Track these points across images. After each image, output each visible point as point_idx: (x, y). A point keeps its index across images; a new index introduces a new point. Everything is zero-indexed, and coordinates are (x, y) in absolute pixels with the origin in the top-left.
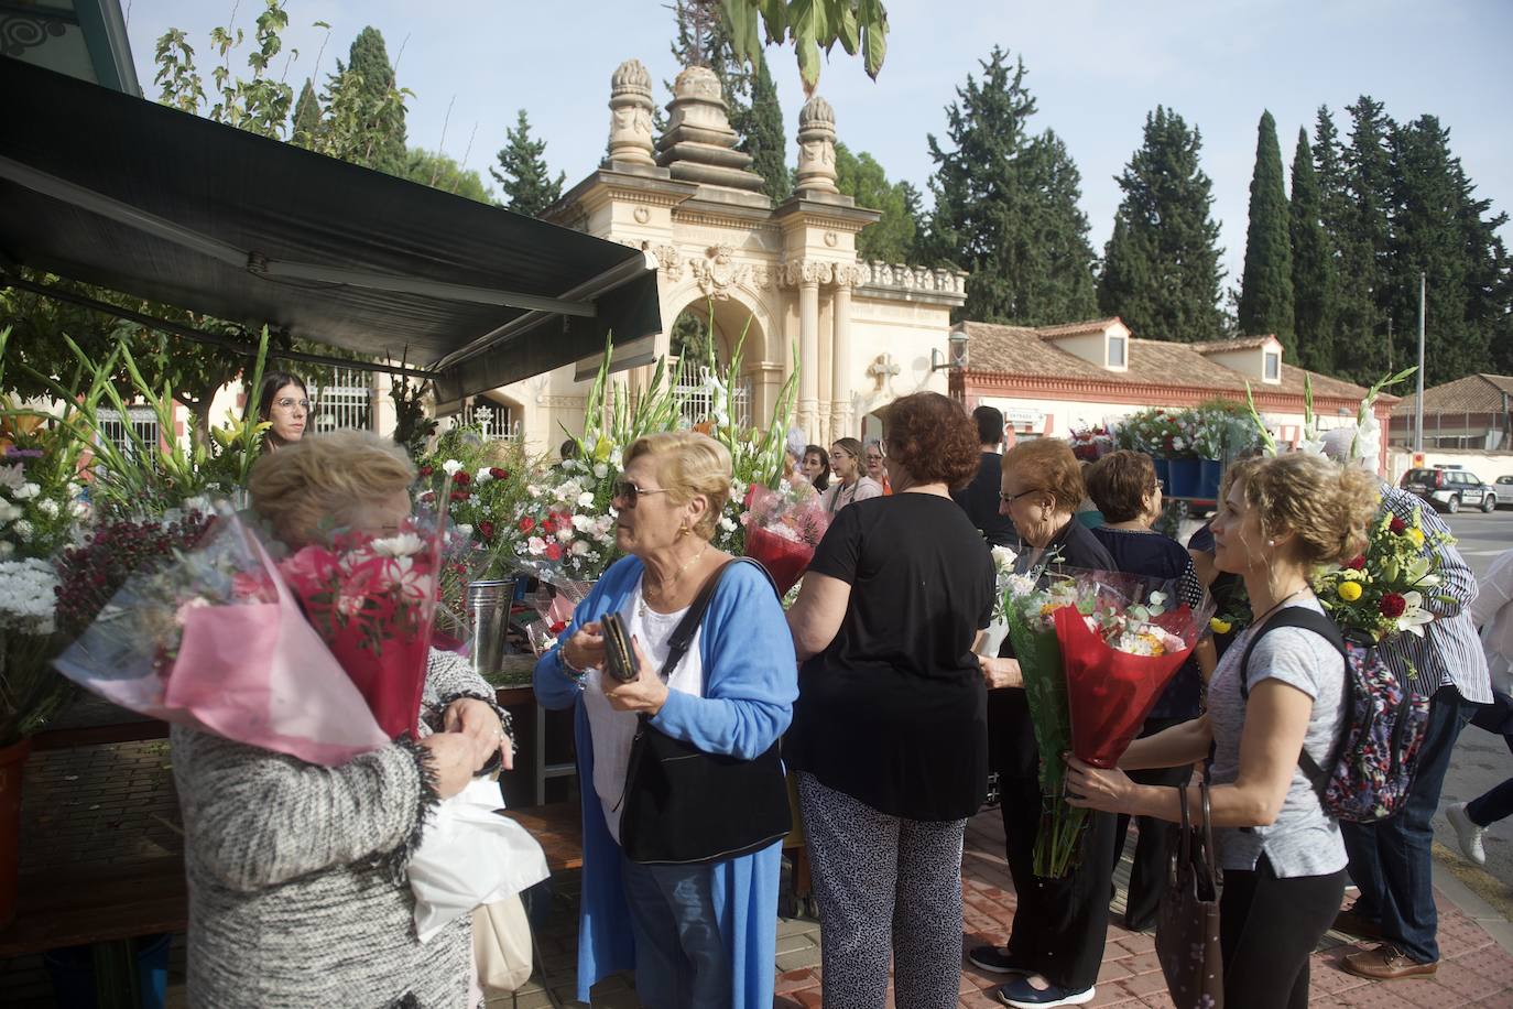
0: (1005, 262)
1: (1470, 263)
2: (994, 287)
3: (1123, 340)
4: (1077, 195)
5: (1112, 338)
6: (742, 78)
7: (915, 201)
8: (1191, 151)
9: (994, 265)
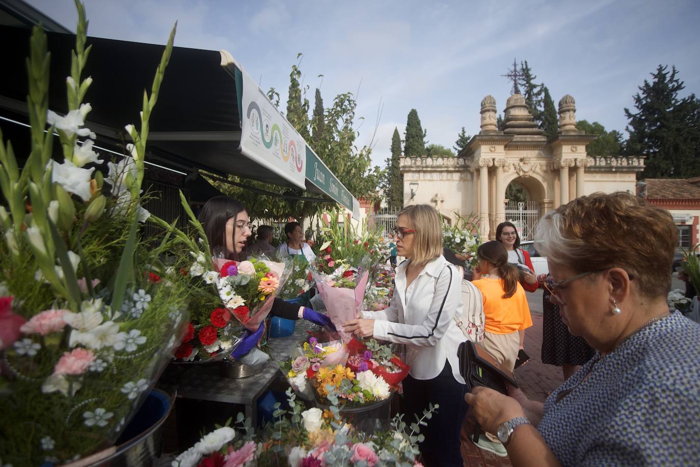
6: (539, 101)
7: (620, 137)
9: (661, 156)
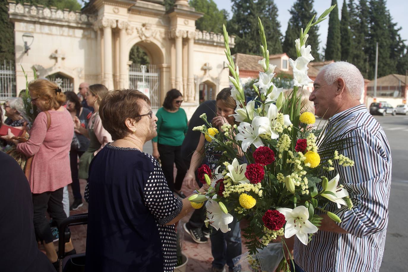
0: (253, 35)
1: (391, 41)
2: (249, 43)
3: (286, 61)
4: (277, 15)
5: (284, 60)
8: (311, 3)
9: (249, 36)
